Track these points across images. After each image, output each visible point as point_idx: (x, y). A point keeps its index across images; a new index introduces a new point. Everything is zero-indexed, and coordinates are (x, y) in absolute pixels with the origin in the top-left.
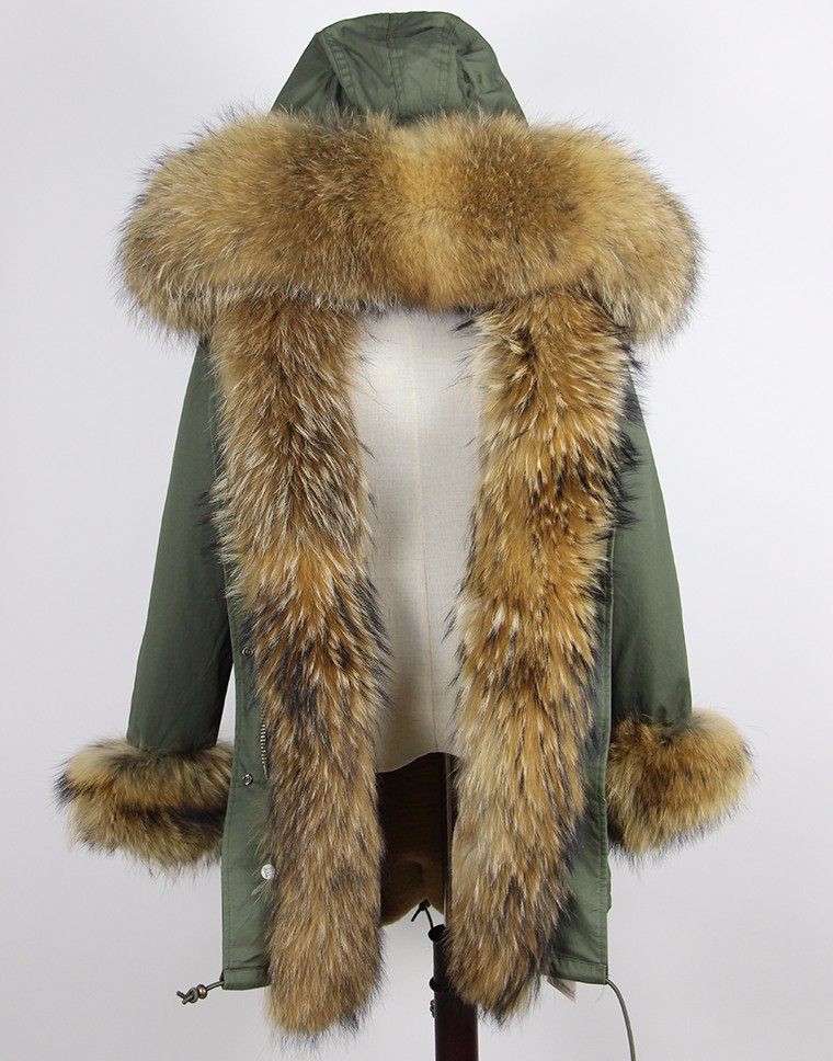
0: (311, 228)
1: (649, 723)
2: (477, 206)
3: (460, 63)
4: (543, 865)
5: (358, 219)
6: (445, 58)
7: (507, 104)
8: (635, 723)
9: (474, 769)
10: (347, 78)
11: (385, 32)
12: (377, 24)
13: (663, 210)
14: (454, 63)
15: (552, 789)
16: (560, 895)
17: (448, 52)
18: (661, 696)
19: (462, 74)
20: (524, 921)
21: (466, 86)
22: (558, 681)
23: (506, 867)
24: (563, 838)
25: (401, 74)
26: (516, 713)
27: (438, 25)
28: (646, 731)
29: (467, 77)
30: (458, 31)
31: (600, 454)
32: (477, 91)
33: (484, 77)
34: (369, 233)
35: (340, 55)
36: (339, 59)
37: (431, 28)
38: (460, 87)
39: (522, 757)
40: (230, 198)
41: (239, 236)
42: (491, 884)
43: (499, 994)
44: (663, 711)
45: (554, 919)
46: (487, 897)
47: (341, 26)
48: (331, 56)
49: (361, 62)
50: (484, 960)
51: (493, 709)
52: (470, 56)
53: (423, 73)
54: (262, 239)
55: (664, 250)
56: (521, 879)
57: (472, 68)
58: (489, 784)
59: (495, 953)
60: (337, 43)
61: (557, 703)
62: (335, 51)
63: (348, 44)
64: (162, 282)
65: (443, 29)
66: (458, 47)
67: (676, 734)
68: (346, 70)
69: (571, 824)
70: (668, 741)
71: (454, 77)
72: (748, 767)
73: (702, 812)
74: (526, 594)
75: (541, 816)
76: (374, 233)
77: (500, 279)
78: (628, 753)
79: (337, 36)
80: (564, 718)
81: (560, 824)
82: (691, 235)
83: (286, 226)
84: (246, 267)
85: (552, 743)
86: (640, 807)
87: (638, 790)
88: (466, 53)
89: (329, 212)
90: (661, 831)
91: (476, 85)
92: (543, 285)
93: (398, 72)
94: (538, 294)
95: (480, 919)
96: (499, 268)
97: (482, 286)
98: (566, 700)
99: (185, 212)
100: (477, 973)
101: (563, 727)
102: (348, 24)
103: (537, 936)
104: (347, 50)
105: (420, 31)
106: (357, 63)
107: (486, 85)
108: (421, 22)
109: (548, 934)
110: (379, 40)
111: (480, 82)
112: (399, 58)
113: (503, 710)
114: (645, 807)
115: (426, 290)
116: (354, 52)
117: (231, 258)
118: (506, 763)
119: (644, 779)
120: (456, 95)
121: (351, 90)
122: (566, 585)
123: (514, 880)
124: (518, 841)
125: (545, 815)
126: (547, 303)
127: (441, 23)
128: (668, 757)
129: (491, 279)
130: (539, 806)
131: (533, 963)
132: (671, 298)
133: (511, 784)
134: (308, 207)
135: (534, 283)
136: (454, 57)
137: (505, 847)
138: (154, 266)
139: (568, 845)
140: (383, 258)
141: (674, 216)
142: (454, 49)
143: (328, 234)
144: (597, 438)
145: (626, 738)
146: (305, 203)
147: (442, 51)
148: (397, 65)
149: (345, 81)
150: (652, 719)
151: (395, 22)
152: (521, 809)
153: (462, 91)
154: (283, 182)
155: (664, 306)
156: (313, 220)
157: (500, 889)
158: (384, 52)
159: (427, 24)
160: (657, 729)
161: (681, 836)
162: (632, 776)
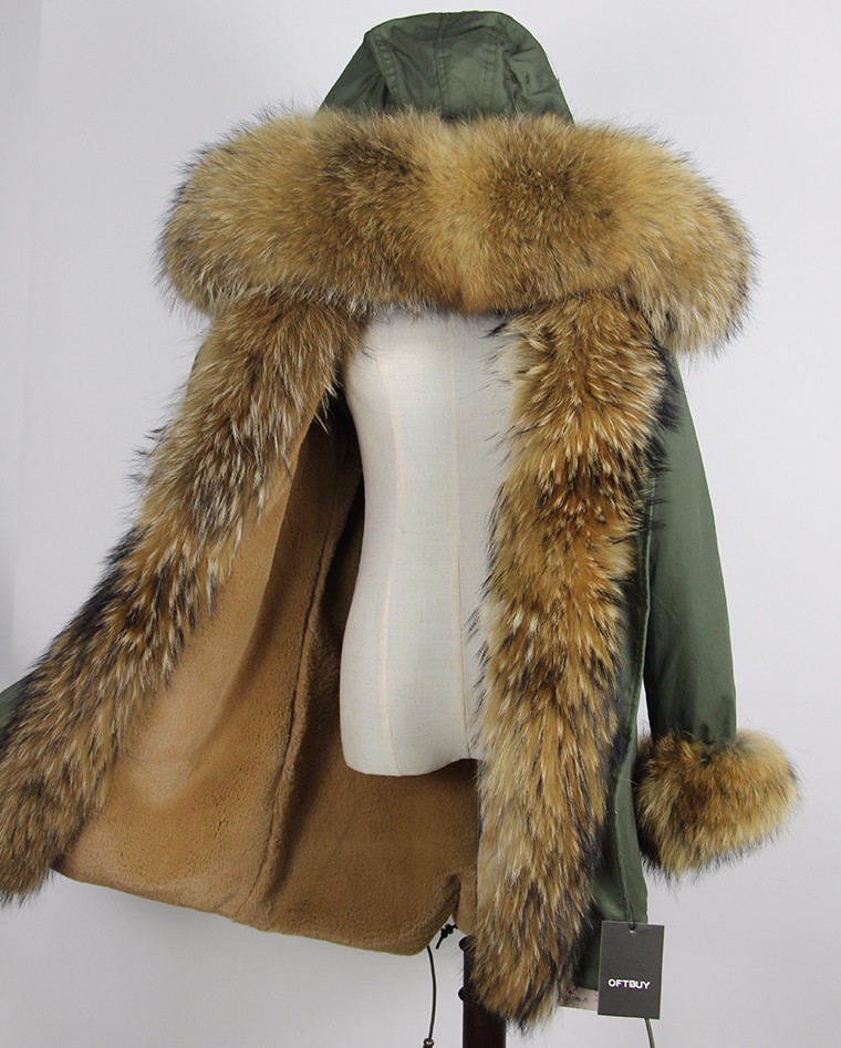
0: (341, 233)
1: (690, 741)
2: (506, 214)
3: (507, 64)
4: (562, 870)
5: (386, 227)
6: (492, 58)
7: (555, 105)
8: (675, 740)
9: (494, 771)
10: (392, 79)
11: (435, 32)
12: (427, 24)
13: (704, 214)
14: (501, 63)
15: (571, 795)
16: (582, 903)
17: (495, 52)
18: (703, 713)
19: (509, 75)
20: (545, 928)
21: (513, 87)
22: (577, 685)
23: (525, 872)
24: (582, 846)
25: (446, 74)
26: (534, 716)
27: (489, 24)
28: (687, 748)
29: (514, 78)
30: (509, 30)
31: (620, 455)
32: (524, 93)
33: (532, 78)
34: (397, 239)
35: (386, 55)
36: (386, 59)
37: (481, 27)
38: (506, 87)
39: (542, 760)
40: (266, 205)
41: (276, 242)
42: (511, 888)
43: (521, 1000)
44: (705, 729)
45: (577, 928)
46: (507, 901)
47: (391, 25)
48: (378, 57)
49: (409, 64)
50: (505, 967)
51: (513, 710)
52: (518, 56)
53: (468, 73)
54: (296, 244)
55: (704, 254)
56: (541, 885)
57: (521, 67)
58: (508, 788)
59: (516, 959)
60: (385, 42)
61: (577, 706)
62: (382, 51)
63: (396, 44)
64: (205, 282)
65: (493, 28)
66: (507, 46)
67: (716, 753)
68: (391, 71)
69: (591, 832)
70: (707, 760)
71: (500, 78)
72: (791, 790)
73: (740, 834)
74: (543, 597)
75: (559, 821)
76: (403, 240)
77: (535, 283)
78: (666, 769)
79: (386, 35)
80: (584, 723)
81: (579, 830)
82: (738, 238)
83: (318, 232)
84: (282, 270)
85: (571, 748)
86: (677, 825)
87: (674, 808)
88: (516, 53)
89: (359, 219)
90: (698, 851)
91: (523, 85)
92: (578, 288)
93: (443, 71)
94: (572, 297)
95: (500, 924)
96: (534, 273)
97: (516, 290)
98: (585, 705)
99: (224, 218)
100: (498, 978)
101: (582, 732)
102: (398, 24)
103: (559, 943)
104: (395, 50)
105: (469, 30)
106: (403, 64)
107: (534, 86)
108: (471, 21)
109: (570, 942)
110: (427, 40)
111: (528, 82)
112: (445, 59)
113: (523, 713)
114: (682, 825)
115: (459, 294)
116: (402, 53)
117: (268, 262)
118: (525, 766)
119: (681, 797)
120: (502, 95)
121: (396, 90)
122: (586, 589)
123: (534, 886)
124: (536, 845)
125: (564, 821)
126: (580, 305)
127: (491, 22)
128: (707, 776)
129: (525, 282)
130: (559, 811)
131: (554, 970)
132: (713, 304)
133: (529, 787)
134: (339, 213)
135: (568, 288)
136: (500, 57)
137: (524, 850)
138: (196, 266)
139: (586, 852)
140: (414, 263)
141: (719, 220)
142: (501, 49)
143: (359, 239)
144: (620, 439)
145: (664, 753)
146: (338, 209)
147: (489, 51)
148: (442, 66)
149: (390, 81)
150: (694, 737)
151: (446, 22)
152: (539, 813)
153: (509, 92)
154: (316, 188)
155: (705, 312)
156: (344, 225)
157: (520, 894)
158: (430, 51)
159: (478, 23)
160: (699, 747)
161: (720, 856)
162: (669, 793)
